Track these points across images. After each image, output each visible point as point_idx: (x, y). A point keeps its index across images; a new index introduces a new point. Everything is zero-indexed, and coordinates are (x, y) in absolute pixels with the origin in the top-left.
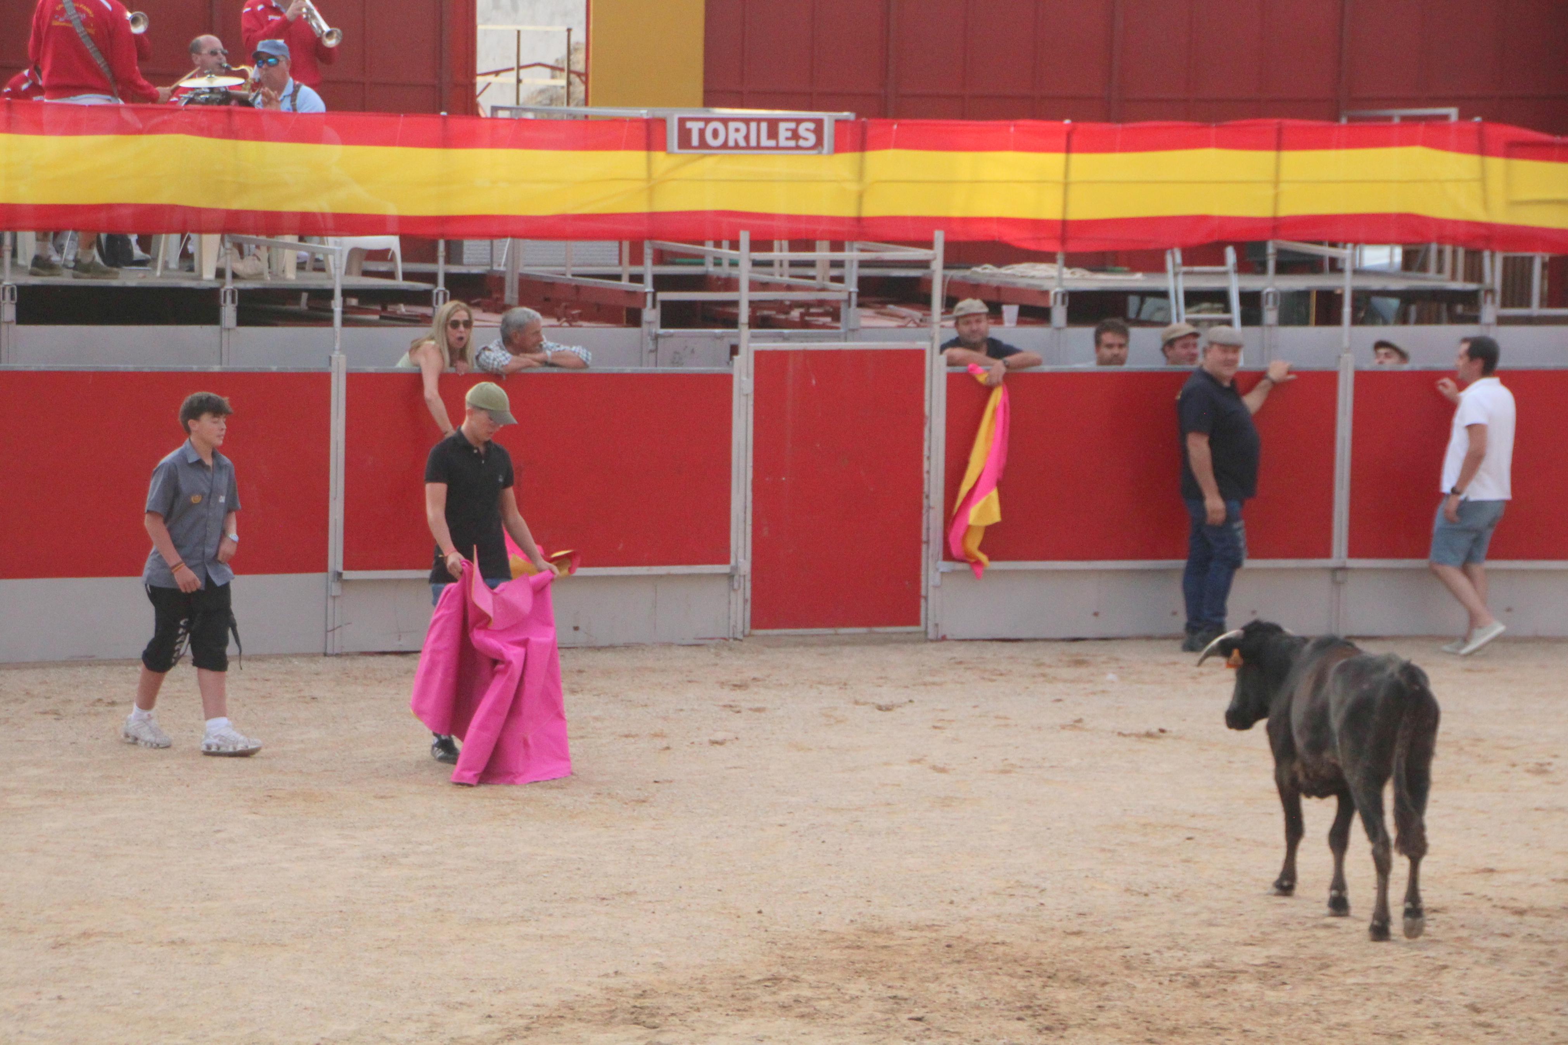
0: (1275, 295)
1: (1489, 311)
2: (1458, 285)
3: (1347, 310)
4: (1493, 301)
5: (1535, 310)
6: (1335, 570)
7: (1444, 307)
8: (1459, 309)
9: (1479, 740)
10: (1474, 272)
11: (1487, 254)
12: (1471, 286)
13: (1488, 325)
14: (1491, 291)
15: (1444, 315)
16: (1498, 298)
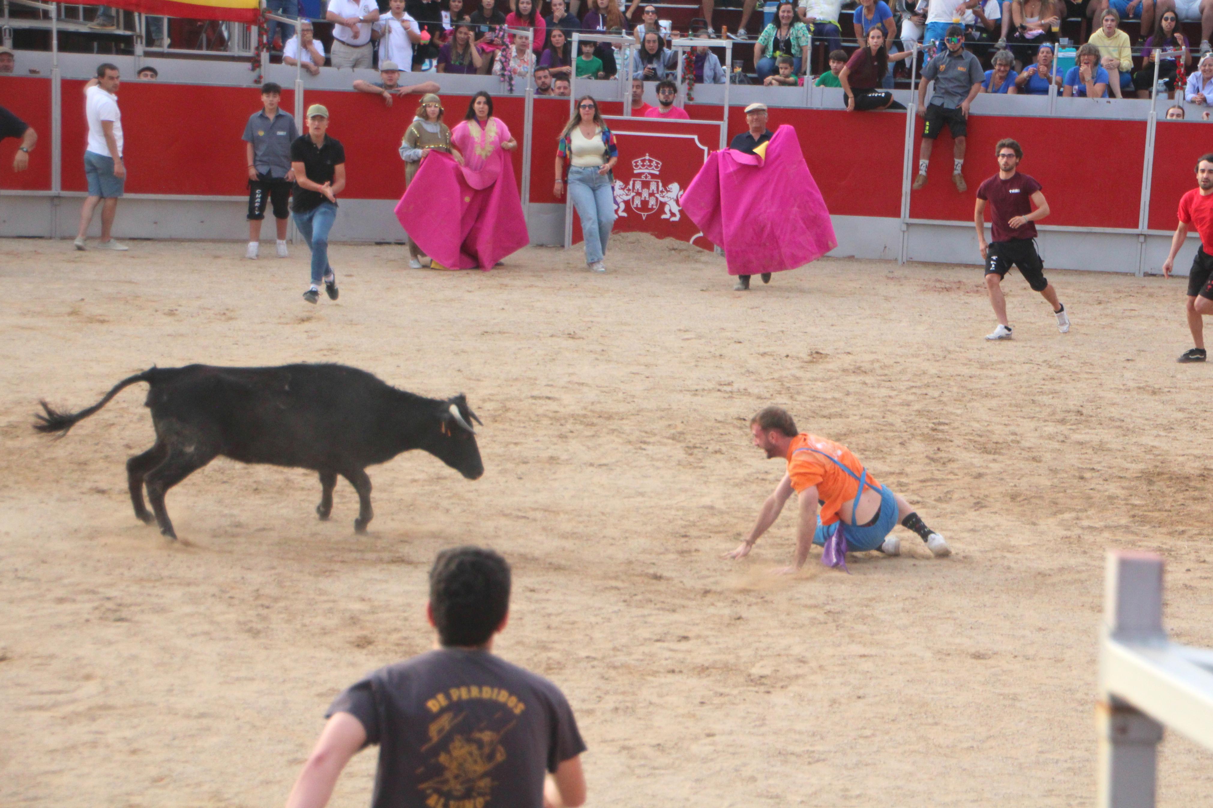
0: (10, 30)
1: (140, 48)
2: (121, 32)
3: (55, 42)
4: (141, 43)
5: (166, 49)
6: (52, 198)
7: (113, 44)
8: (122, 46)
9: (138, 297)
10: (129, 25)
11: (136, 14)
12: (128, 33)
13: (139, 56)
14: (140, 37)
15: (114, 49)
16: (144, 41)
